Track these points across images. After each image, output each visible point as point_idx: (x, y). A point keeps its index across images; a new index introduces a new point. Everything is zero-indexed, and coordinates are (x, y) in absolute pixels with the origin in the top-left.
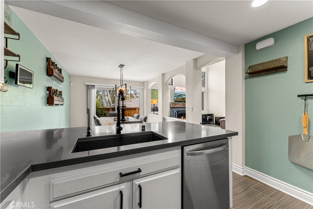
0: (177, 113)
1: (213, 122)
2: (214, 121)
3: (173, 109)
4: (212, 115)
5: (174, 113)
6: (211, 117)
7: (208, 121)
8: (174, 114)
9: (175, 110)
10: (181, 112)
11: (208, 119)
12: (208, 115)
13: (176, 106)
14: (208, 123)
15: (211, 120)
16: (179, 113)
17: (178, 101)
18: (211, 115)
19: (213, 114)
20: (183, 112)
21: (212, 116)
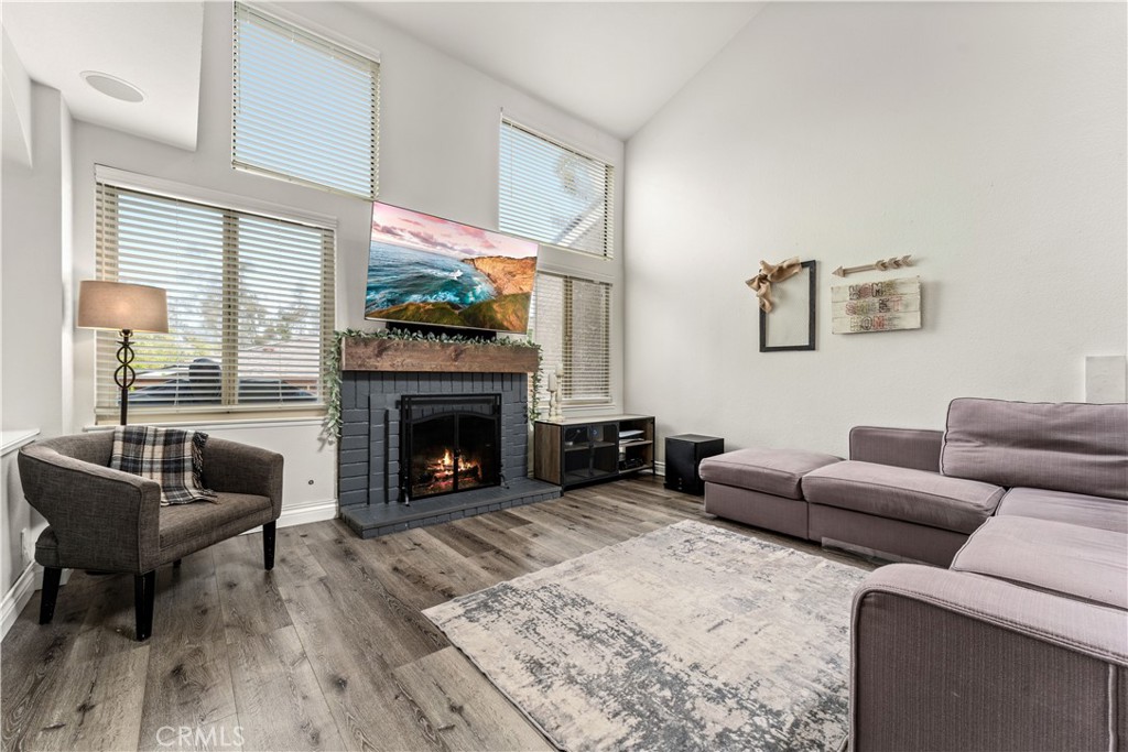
0: (395, 415)
1: (654, 468)
2: (661, 464)
3: (363, 385)
4: (649, 426)
5: (377, 414)
6: (640, 436)
7: (622, 466)
8: (378, 426)
9: (386, 398)
10: (438, 408)
11: (621, 450)
12: (626, 425)
13: (384, 364)
14: (627, 477)
15: (640, 454)
16: (417, 413)
17: (413, 328)
18: (645, 425)
19: (652, 420)
20: (448, 408)
21: (649, 434)
